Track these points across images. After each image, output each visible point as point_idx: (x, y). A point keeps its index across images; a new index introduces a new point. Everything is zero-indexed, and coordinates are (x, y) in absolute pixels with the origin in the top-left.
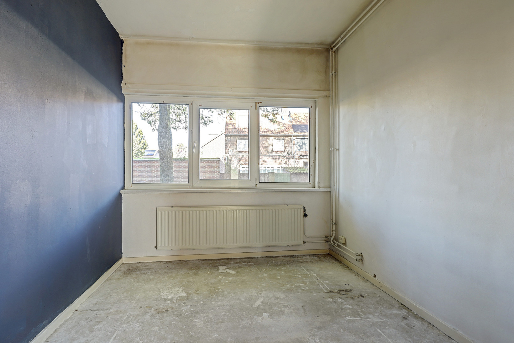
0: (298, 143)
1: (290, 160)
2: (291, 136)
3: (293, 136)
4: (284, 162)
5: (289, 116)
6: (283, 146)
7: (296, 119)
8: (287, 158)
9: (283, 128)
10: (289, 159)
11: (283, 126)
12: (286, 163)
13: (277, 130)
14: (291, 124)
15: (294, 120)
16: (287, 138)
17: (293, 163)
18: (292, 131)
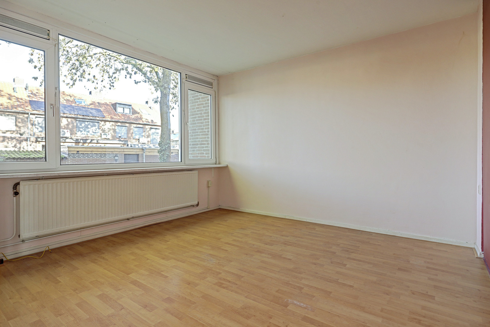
0: (39, 123)
1: (22, 143)
2: (28, 114)
3: (29, 114)
4: (13, 145)
5: (26, 89)
6: (14, 125)
7: (37, 94)
8: (17, 140)
9: (16, 103)
10: (20, 142)
11: (16, 100)
12: (15, 146)
13: (5, 105)
14: (28, 99)
15: (35, 95)
16: (21, 116)
17: (26, 146)
18: (29, 108)
